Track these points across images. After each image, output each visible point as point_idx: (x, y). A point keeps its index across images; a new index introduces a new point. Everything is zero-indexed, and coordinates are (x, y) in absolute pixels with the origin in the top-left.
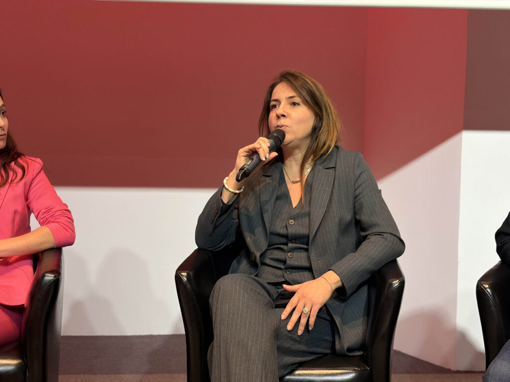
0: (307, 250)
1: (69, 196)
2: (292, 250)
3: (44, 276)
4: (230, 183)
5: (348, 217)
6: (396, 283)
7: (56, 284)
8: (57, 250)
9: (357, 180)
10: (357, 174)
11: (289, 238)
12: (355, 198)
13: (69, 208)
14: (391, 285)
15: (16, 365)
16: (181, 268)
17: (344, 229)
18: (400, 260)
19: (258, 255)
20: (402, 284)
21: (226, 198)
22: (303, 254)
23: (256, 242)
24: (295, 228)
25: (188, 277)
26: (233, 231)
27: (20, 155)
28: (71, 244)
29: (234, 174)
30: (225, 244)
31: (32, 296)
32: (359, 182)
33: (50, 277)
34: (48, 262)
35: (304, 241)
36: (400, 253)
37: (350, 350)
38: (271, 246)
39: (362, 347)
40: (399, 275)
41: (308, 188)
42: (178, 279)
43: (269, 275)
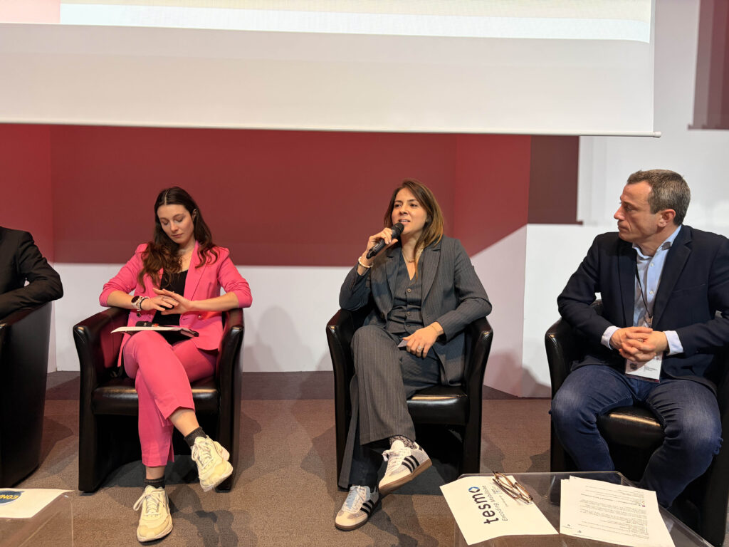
0: (420, 310)
1: (247, 272)
2: (411, 310)
3: (232, 329)
4: (363, 261)
5: (450, 285)
6: (487, 334)
7: (241, 334)
8: (239, 310)
9: (456, 259)
10: (457, 255)
11: (407, 302)
12: (455, 272)
13: (247, 281)
14: (483, 335)
15: (212, 393)
16: (330, 323)
17: (447, 294)
18: (488, 318)
19: (386, 314)
20: (491, 335)
21: (360, 271)
22: (417, 313)
23: (384, 304)
24: (412, 295)
25: (336, 329)
26: (366, 297)
27: (214, 246)
28: (248, 306)
29: (365, 254)
30: (360, 305)
31: (224, 343)
32: (458, 261)
33: (236, 330)
34: (234, 319)
35: (418, 304)
36: (489, 312)
37: (452, 382)
38: (395, 307)
39: (462, 380)
40: (489, 328)
41: (421, 266)
42: (328, 330)
43: (394, 327)
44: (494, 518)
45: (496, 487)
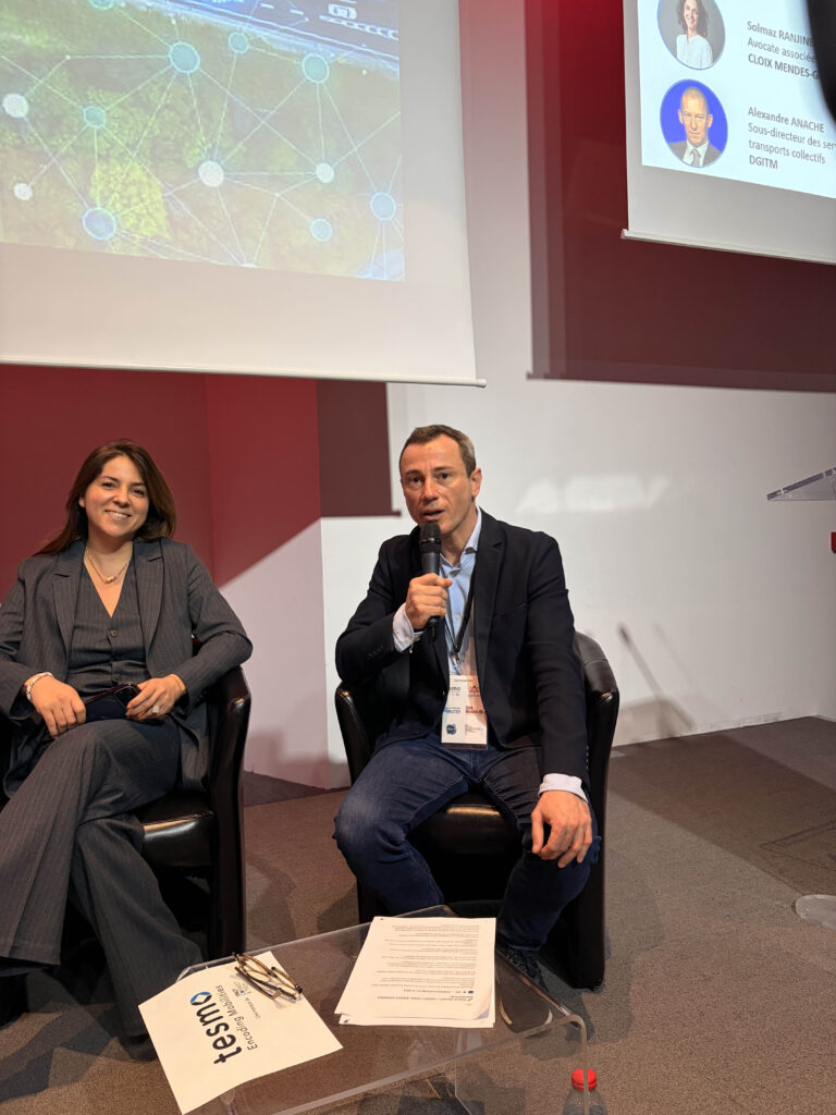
6: (240, 703)
9: (191, 573)
12: (189, 595)
14: (234, 705)
20: (248, 704)
32: (194, 576)
35: (138, 656)
40: (244, 691)
44: (232, 1049)
45: (242, 982)
